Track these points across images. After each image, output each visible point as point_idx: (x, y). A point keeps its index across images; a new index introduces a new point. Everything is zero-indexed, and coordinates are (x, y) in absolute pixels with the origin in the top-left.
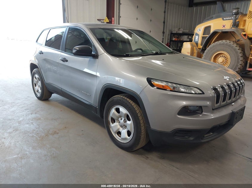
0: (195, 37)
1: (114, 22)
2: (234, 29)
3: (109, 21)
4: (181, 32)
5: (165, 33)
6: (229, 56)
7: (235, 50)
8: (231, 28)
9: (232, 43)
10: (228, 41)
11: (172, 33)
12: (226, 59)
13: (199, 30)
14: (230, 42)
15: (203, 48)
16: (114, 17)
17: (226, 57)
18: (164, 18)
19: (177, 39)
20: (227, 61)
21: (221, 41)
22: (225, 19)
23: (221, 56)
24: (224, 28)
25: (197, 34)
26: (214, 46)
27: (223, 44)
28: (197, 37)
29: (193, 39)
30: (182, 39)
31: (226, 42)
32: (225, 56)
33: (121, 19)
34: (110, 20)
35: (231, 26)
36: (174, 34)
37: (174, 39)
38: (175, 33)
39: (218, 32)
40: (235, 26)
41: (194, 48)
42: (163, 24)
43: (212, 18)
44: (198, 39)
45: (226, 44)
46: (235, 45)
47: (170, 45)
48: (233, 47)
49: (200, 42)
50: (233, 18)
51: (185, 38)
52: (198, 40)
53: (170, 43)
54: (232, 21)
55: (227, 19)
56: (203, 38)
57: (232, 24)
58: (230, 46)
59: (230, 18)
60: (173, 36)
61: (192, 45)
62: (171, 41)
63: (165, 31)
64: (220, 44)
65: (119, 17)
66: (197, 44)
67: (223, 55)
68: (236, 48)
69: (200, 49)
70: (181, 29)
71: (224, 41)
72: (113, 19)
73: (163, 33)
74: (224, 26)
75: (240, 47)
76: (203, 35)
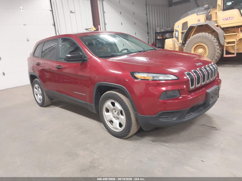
0: (175, 33)
1: (100, 30)
3: (95, 30)
4: (163, 30)
5: (150, 33)
6: (206, 47)
7: (211, 40)
8: (206, 21)
9: (207, 34)
10: (204, 33)
11: (156, 33)
12: (204, 49)
13: (178, 26)
15: (183, 43)
16: (100, 25)
18: (147, 20)
19: (161, 38)
20: (205, 51)
21: (198, 34)
22: (199, 14)
23: (200, 47)
25: (177, 31)
27: (200, 37)
28: (177, 33)
29: (173, 35)
30: (166, 37)
31: (202, 34)
32: (203, 47)
33: (106, 26)
34: (97, 28)
36: (159, 33)
37: (159, 38)
38: (159, 31)
39: (194, 26)
40: (209, 19)
41: (176, 43)
43: (187, 15)
44: (178, 34)
45: (203, 36)
46: (210, 36)
47: (156, 43)
48: (208, 37)
49: (180, 38)
50: (205, 12)
51: (167, 35)
52: (178, 36)
53: (155, 42)
54: (205, 15)
55: (201, 13)
57: (206, 18)
59: (203, 13)
60: (158, 35)
61: (173, 41)
62: (156, 39)
64: (197, 37)
65: (105, 24)
66: (178, 39)
68: (211, 38)
69: (181, 43)
72: (99, 27)
73: (148, 33)
74: (199, 21)
75: (215, 37)
76: (182, 31)
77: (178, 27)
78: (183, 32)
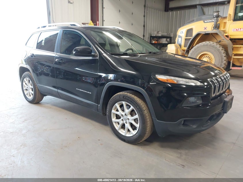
0: (178, 39)
2: (215, 31)
4: (160, 35)
5: (145, 37)
6: (213, 57)
7: (218, 50)
8: (213, 30)
9: (215, 44)
10: (211, 43)
11: (151, 37)
12: (210, 59)
14: (213, 43)
15: (188, 50)
17: (210, 58)
18: (144, 22)
19: (157, 42)
20: (211, 61)
21: (205, 42)
22: (206, 21)
23: (206, 56)
24: (205, 30)
25: (180, 37)
26: (198, 47)
27: (207, 45)
28: (180, 39)
29: (176, 41)
30: (161, 42)
31: (209, 43)
32: (209, 56)
34: (95, 24)
35: (213, 28)
37: (153, 42)
38: (155, 36)
40: (217, 28)
41: (179, 49)
42: (143, 27)
43: (193, 21)
44: (181, 41)
45: (210, 45)
46: (218, 46)
48: (216, 47)
49: (183, 44)
50: (213, 20)
51: (164, 40)
54: (213, 23)
55: (208, 21)
56: (186, 39)
57: (213, 26)
58: (213, 46)
59: (211, 21)
60: (153, 39)
61: (176, 46)
63: (145, 35)
64: (204, 45)
65: (103, 21)
66: (180, 45)
67: (207, 56)
68: (219, 48)
69: (184, 50)
70: (160, 32)
71: (208, 42)
72: (98, 22)
74: (205, 29)
75: (223, 48)
76: (186, 37)
77: (182, 33)
78: (187, 39)
